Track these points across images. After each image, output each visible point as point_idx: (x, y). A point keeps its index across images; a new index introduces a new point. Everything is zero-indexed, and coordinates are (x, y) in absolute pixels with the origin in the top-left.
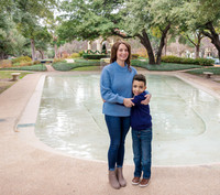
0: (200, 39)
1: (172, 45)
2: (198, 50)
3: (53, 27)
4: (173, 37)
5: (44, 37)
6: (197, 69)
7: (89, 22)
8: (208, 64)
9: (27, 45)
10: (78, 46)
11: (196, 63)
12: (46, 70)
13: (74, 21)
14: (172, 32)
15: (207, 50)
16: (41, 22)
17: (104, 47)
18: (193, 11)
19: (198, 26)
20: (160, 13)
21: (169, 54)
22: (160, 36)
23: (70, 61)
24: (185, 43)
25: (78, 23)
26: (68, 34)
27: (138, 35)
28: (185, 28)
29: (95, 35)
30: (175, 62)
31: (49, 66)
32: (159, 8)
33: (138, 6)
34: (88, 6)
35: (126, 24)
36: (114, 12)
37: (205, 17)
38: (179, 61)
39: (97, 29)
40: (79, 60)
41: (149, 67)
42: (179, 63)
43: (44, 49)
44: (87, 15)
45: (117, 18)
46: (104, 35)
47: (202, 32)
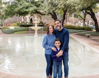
0: (85, 15)
1: (70, 18)
7: (22, 6)
8: (90, 29)
10: (16, 19)
13: (14, 5)
15: (90, 21)
17: (31, 20)
20: (62, 2)
21: (68, 24)
22: (63, 13)
23: (12, 28)
24: (77, 17)
25: (16, 7)
26: (10, 13)
27: (50, 13)
29: (26, 13)
30: (71, 29)
35: (43, 8)
37: (85, 5)
38: (73, 28)
39: (27, 10)
40: (17, 27)
44: (21, 2)
45: (38, 3)
46: (31, 13)
47: (86, 12)
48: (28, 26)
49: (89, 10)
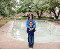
0: (51, 12)
1: (44, 14)
2: (50, 15)
3: (16, 10)
4: (44, 12)
5: (14, 12)
6: (50, 19)
7: (24, 9)
9: (10, 14)
10: (22, 14)
11: (50, 18)
12: (14, 20)
13: (21, 8)
14: (44, 11)
15: (53, 15)
16: (13, 9)
17: (28, 14)
18: (49, 6)
19: (50, 9)
21: (43, 16)
23: (20, 18)
24: (47, 13)
26: (19, 12)
28: (47, 10)
29: (26, 12)
31: (15, 19)
32: (40, 5)
33: (36, 5)
34: (24, 5)
35: (33, 9)
36: (30, 6)
37: (52, 7)
39: (26, 10)
40: (22, 17)
41: (38, 19)
42: (46, 18)
43: (14, 15)
45: (31, 8)
46: (28, 12)
47: (51, 10)
48: (26, 17)
49: (53, 10)
